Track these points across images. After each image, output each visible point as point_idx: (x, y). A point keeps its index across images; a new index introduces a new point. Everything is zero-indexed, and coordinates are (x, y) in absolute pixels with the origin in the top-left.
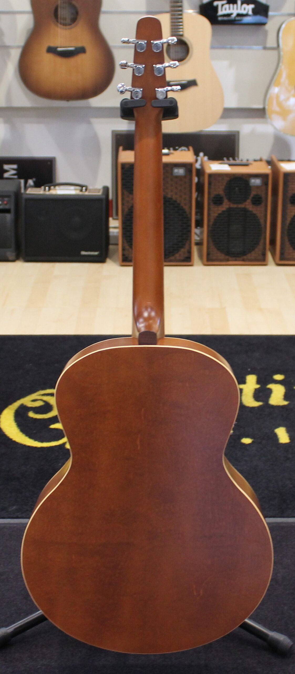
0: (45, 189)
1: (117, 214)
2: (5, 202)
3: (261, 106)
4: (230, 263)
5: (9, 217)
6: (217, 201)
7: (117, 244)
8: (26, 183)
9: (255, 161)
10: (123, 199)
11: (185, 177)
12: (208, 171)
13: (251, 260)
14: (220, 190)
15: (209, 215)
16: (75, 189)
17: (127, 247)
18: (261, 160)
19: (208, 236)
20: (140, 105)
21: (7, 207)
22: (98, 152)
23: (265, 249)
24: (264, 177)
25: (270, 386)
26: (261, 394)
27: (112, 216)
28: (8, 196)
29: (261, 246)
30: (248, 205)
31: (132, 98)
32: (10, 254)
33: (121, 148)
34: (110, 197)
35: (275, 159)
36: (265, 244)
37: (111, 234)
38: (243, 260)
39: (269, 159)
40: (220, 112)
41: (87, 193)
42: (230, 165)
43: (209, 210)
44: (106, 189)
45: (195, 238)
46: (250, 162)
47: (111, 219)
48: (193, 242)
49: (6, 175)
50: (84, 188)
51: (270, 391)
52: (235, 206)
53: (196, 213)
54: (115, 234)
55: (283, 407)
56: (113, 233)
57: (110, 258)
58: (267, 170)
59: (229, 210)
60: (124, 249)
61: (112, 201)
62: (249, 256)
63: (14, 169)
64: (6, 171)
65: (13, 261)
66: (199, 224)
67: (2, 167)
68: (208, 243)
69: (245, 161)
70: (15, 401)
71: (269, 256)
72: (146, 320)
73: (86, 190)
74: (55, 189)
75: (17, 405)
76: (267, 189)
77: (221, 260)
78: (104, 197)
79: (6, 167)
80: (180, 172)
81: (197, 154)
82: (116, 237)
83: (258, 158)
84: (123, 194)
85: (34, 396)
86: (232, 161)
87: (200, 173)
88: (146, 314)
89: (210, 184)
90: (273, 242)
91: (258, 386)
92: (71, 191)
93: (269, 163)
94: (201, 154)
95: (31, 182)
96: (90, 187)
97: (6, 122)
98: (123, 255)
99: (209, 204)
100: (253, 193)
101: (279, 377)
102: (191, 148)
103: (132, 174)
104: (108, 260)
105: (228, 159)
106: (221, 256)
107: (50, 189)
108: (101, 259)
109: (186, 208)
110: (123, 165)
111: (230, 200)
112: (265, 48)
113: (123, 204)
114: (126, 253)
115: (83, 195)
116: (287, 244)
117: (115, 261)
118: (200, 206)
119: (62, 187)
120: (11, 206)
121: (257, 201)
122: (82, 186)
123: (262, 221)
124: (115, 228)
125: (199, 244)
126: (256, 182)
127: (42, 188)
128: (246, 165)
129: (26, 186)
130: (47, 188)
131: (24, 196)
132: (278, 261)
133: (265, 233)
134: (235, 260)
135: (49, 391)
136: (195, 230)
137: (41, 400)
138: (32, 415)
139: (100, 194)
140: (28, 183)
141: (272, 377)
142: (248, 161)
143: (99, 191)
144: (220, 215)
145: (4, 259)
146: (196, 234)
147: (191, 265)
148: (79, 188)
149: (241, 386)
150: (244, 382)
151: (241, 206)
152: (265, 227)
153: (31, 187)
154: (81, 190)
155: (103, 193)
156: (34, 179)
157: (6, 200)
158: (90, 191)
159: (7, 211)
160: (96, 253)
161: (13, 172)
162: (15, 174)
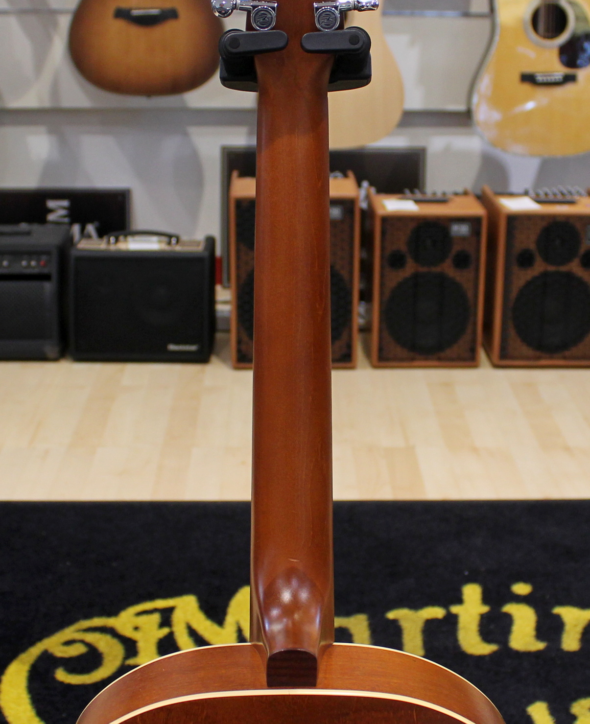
0: (109, 242)
1: (229, 279)
2: (42, 263)
3: (461, 107)
5: (48, 288)
6: (395, 261)
7: (228, 331)
8: (83, 230)
9: (456, 194)
10: (238, 258)
11: (342, 221)
12: (380, 212)
13: (452, 359)
14: (401, 243)
15: (382, 285)
16: (160, 242)
17: (245, 338)
18: (466, 193)
19: (381, 321)
20: (269, 46)
21: (46, 271)
22: (199, 182)
23: (474, 341)
24: (474, 222)
25: (510, 608)
26: (492, 627)
27: (221, 282)
28: (48, 253)
29: (467, 337)
30: (448, 268)
31: (249, 27)
32: (50, 349)
33: (235, 174)
34: (218, 252)
35: (489, 191)
36: (474, 332)
37: (219, 315)
38: (439, 359)
39: (479, 192)
40: (397, 117)
41: (178, 248)
42: (417, 202)
43: (382, 276)
44: (210, 242)
45: (358, 321)
46: (449, 196)
47: (219, 288)
48: (355, 328)
49: (51, 217)
50: (174, 241)
51: (507, 621)
52: (423, 269)
54: (226, 315)
55: (537, 654)
56: (222, 312)
57: (218, 355)
58: (476, 209)
59: (416, 276)
60: (239, 342)
61: (221, 259)
62: (448, 352)
63: (64, 208)
64: (51, 211)
65: (55, 360)
66: (366, 296)
67: (44, 204)
68: (380, 331)
69: (439, 195)
70: (32, 643)
71: (482, 355)
72: (289, 610)
73: (178, 241)
74: (126, 241)
76: (479, 242)
77: (401, 360)
78: (206, 254)
79: (51, 204)
80: (335, 213)
81: (359, 185)
82: (227, 320)
83: (460, 189)
84: (238, 251)
85: (69, 633)
86: (419, 196)
87: (368, 214)
88: (286, 596)
89: (383, 233)
91: (485, 609)
92: (152, 245)
93: (482, 198)
94: (365, 184)
95: (91, 228)
96: (184, 238)
97: (51, 132)
98: (239, 351)
99: (382, 268)
100: (456, 248)
101: (521, 589)
102: (351, 174)
103: (253, 216)
104: (214, 359)
105: (412, 192)
106: (399, 351)
107: (117, 240)
108: (201, 358)
109: (344, 274)
110: (239, 203)
111: (417, 259)
112: (467, 15)
113: (238, 267)
114: (244, 347)
115: (171, 252)
116: (512, 333)
117: (224, 360)
118: (367, 269)
119: (137, 238)
120: (52, 269)
121: (463, 261)
122: (170, 236)
123: (470, 294)
124: (225, 302)
125: (366, 330)
126: (461, 230)
127: (105, 239)
128: (443, 201)
129: (83, 234)
130: (112, 239)
131: (74, 253)
132: (496, 360)
133: (475, 314)
134: (426, 359)
135: (97, 622)
136: (359, 308)
137: (82, 642)
138: (61, 675)
139: (200, 248)
140: (86, 232)
141: (508, 588)
142: (444, 194)
143: (198, 243)
144: (400, 285)
145: (41, 357)
146: (360, 315)
147: (352, 368)
148: (165, 239)
149: (455, 609)
150: (459, 600)
151: (436, 269)
152: (476, 305)
153: (89, 237)
154: (169, 243)
155: (206, 248)
156: (97, 223)
157: (44, 258)
158: (184, 244)
159: (44, 277)
160: (193, 348)
161: (63, 212)
162: (65, 216)
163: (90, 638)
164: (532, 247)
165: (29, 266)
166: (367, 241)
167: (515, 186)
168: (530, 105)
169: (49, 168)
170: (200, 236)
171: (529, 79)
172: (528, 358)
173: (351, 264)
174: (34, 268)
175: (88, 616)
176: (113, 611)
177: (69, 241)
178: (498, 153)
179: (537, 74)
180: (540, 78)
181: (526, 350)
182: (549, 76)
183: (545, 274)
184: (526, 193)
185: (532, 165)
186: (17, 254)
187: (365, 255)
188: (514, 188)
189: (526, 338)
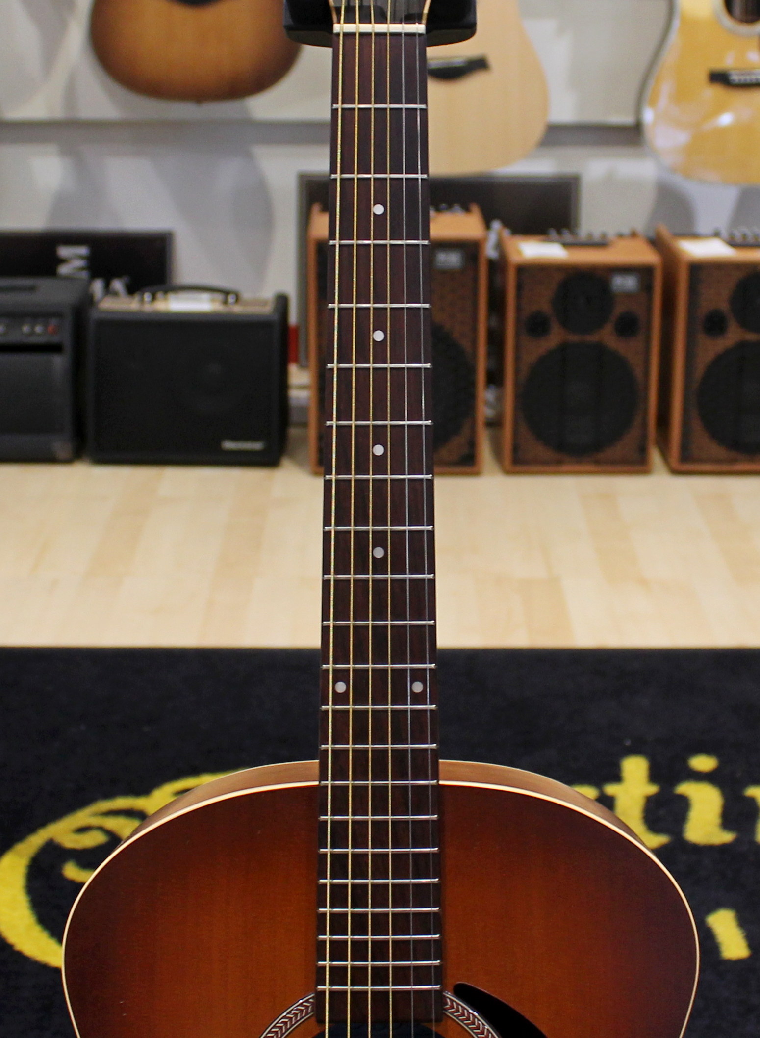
0: (142, 301)
1: (307, 357)
2: (50, 328)
3: (625, 118)
4: (565, 468)
5: (59, 363)
6: (536, 326)
7: (305, 425)
8: (107, 286)
9: (621, 236)
11: (462, 271)
12: (515, 260)
13: (614, 463)
14: (543, 302)
15: (517, 359)
16: (213, 300)
18: (633, 235)
19: (516, 409)
21: (55, 339)
22: (266, 220)
23: (644, 437)
24: (644, 272)
25: (686, 788)
26: (662, 812)
27: (296, 360)
28: (58, 315)
29: (635, 432)
30: (607, 336)
32: (61, 447)
33: (316, 208)
34: (293, 318)
35: (665, 232)
36: (644, 425)
37: (292, 402)
38: (597, 462)
39: (652, 234)
40: (537, 132)
41: (237, 309)
42: (566, 245)
43: (517, 348)
44: (282, 301)
45: (484, 411)
46: (611, 239)
47: (292, 367)
48: (480, 420)
49: (64, 270)
50: (231, 299)
51: (683, 805)
52: (574, 338)
53: (489, 354)
54: (303, 403)
55: (723, 848)
56: (298, 398)
57: (290, 456)
58: (648, 256)
59: (564, 348)
61: (296, 330)
64: (62, 261)
65: (68, 461)
66: (495, 378)
67: (54, 252)
68: (515, 424)
69: (597, 237)
70: (32, 829)
71: (655, 457)
73: (237, 300)
74: (166, 299)
75: (36, 841)
76: (650, 301)
77: (544, 463)
78: (276, 318)
79: (64, 251)
80: (451, 260)
81: (488, 226)
82: (304, 410)
83: (626, 230)
84: (319, 310)
85: (83, 817)
86: (568, 237)
87: (498, 266)
89: (519, 287)
90: (663, 420)
91: (653, 789)
92: (202, 305)
93: (656, 243)
94: (496, 225)
95: (118, 285)
96: (246, 295)
98: (320, 449)
99: (518, 336)
100: (619, 309)
101: (703, 763)
102: (475, 209)
104: (286, 463)
105: (559, 232)
106: (540, 450)
107: (154, 298)
108: (268, 459)
109: (465, 344)
110: (321, 246)
111: (565, 324)
115: (229, 314)
116: (697, 426)
117: (300, 464)
118: (496, 340)
119: (183, 295)
120: (65, 337)
121: (629, 326)
122: (226, 293)
123: (638, 372)
124: (302, 387)
125: (494, 424)
126: (626, 283)
127: (137, 298)
128: (602, 244)
129: (108, 290)
130: (147, 297)
131: (94, 315)
132: (675, 463)
133: (646, 399)
134: (579, 462)
135: (122, 803)
136: (485, 396)
137: (101, 829)
138: (71, 871)
139: (267, 310)
140: (111, 287)
141: (685, 762)
142: (604, 236)
143: (264, 303)
144: (542, 360)
145: (47, 458)
146: (487, 403)
147: (476, 474)
148: (219, 297)
149: (611, 789)
150: (616, 777)
151: (592, 338)
152: (646, 388)
153: (115, 294)
154: (225, 302)
155: (276, 309)
156: (126, 279)
157: (53, 322)
158: (247, 303)
159: (54, 348)
160: (257, 446)
161: (79, 263)
162: (82, 269)
163: (112, 823)
164: (724, 306)
165: (32, 333)
166: (497, 304)
167: (703, 225)
168: (726, 119)
169: (61, 202)
170: (268, 293)
171: (720, 78)
172: (718, 461)
173: (475, 330)
174: (39, 335)
175: (109, 795)
176: (144, 789)
177: (88, 301)
178: (679, 181)
179: (732, 72)
180: (735, 78)
181: (717, 450)
182: (749, 74)
183: (742, 346)
184: (717, 235)
185: (727, 198)
186: (15, 316)
187: (494, 323)
188: (702, 227)
189: (717, 434)
